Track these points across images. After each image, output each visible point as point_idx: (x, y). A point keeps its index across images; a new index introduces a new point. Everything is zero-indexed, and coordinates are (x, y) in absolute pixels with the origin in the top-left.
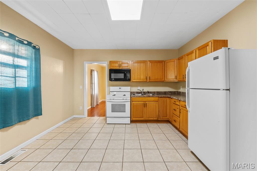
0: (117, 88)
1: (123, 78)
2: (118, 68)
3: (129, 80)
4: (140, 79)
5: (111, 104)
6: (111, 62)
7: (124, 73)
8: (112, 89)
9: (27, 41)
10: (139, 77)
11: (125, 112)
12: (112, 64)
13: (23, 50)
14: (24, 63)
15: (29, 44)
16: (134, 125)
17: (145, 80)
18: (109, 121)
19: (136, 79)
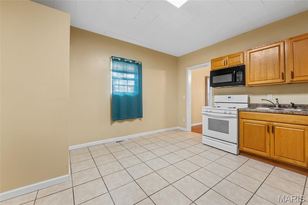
0: (224, 98)
1: (231, 81)
2: (223, 67)
3: (243, 83)
4: (267, 80)
5: (208, 119)
6: (213, 61)
7: (232, 73)
8: (218, 98)
9: (132, 60)
10: (262, 75)
11: (228, 133)
12: (215, 63)
13: (131, 68)
14: (132, 76)
15: (133, 62)
16: (243, 158)
17: (280, 80)
18: (205, 140)
19: (256, 81)
